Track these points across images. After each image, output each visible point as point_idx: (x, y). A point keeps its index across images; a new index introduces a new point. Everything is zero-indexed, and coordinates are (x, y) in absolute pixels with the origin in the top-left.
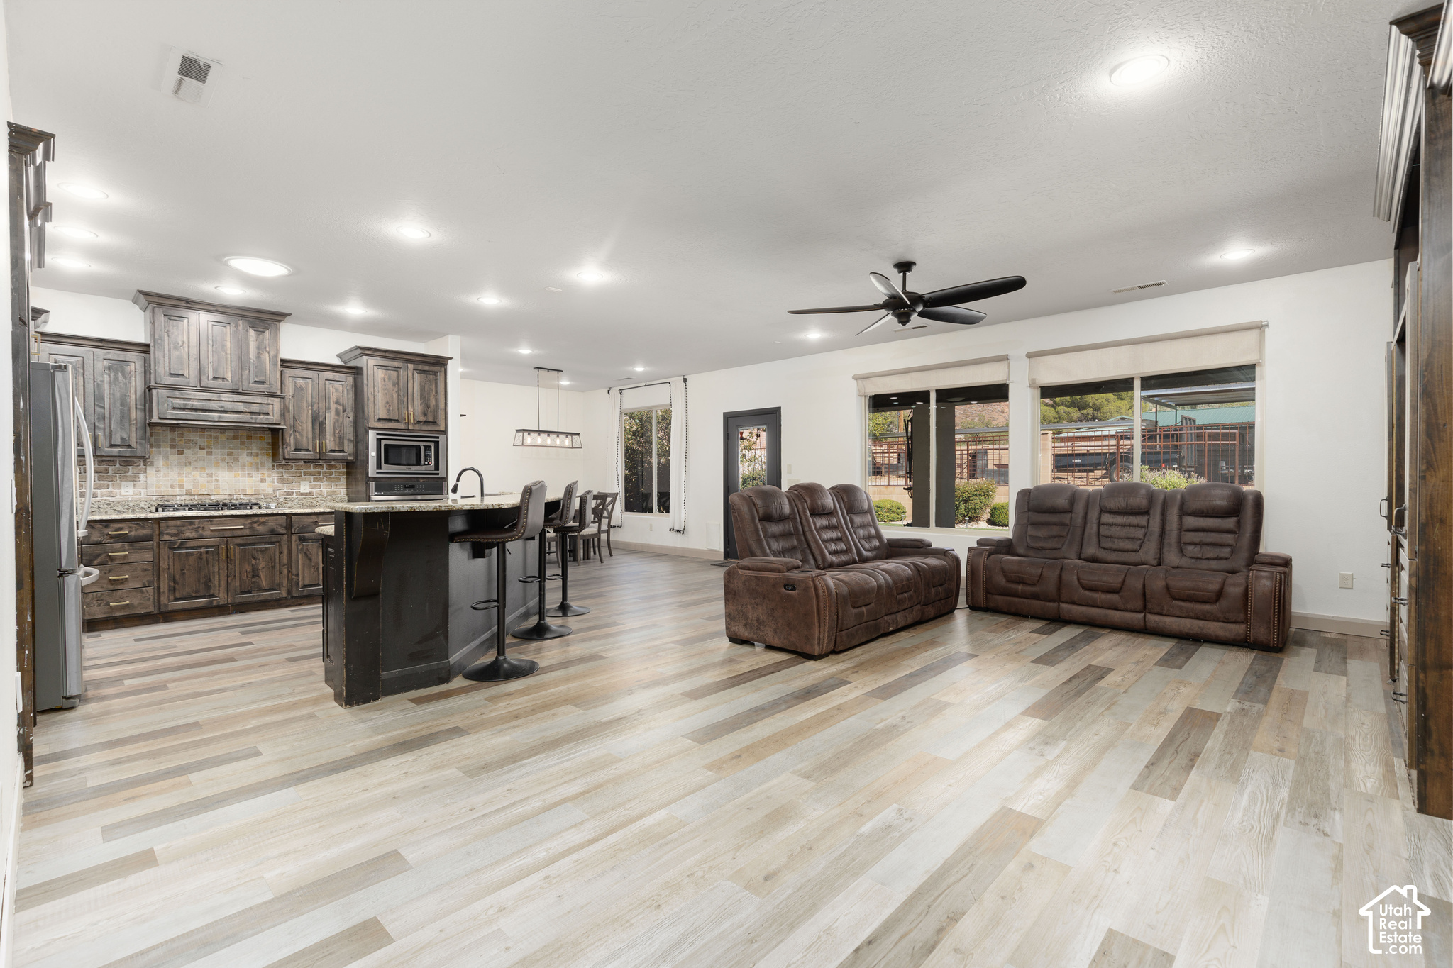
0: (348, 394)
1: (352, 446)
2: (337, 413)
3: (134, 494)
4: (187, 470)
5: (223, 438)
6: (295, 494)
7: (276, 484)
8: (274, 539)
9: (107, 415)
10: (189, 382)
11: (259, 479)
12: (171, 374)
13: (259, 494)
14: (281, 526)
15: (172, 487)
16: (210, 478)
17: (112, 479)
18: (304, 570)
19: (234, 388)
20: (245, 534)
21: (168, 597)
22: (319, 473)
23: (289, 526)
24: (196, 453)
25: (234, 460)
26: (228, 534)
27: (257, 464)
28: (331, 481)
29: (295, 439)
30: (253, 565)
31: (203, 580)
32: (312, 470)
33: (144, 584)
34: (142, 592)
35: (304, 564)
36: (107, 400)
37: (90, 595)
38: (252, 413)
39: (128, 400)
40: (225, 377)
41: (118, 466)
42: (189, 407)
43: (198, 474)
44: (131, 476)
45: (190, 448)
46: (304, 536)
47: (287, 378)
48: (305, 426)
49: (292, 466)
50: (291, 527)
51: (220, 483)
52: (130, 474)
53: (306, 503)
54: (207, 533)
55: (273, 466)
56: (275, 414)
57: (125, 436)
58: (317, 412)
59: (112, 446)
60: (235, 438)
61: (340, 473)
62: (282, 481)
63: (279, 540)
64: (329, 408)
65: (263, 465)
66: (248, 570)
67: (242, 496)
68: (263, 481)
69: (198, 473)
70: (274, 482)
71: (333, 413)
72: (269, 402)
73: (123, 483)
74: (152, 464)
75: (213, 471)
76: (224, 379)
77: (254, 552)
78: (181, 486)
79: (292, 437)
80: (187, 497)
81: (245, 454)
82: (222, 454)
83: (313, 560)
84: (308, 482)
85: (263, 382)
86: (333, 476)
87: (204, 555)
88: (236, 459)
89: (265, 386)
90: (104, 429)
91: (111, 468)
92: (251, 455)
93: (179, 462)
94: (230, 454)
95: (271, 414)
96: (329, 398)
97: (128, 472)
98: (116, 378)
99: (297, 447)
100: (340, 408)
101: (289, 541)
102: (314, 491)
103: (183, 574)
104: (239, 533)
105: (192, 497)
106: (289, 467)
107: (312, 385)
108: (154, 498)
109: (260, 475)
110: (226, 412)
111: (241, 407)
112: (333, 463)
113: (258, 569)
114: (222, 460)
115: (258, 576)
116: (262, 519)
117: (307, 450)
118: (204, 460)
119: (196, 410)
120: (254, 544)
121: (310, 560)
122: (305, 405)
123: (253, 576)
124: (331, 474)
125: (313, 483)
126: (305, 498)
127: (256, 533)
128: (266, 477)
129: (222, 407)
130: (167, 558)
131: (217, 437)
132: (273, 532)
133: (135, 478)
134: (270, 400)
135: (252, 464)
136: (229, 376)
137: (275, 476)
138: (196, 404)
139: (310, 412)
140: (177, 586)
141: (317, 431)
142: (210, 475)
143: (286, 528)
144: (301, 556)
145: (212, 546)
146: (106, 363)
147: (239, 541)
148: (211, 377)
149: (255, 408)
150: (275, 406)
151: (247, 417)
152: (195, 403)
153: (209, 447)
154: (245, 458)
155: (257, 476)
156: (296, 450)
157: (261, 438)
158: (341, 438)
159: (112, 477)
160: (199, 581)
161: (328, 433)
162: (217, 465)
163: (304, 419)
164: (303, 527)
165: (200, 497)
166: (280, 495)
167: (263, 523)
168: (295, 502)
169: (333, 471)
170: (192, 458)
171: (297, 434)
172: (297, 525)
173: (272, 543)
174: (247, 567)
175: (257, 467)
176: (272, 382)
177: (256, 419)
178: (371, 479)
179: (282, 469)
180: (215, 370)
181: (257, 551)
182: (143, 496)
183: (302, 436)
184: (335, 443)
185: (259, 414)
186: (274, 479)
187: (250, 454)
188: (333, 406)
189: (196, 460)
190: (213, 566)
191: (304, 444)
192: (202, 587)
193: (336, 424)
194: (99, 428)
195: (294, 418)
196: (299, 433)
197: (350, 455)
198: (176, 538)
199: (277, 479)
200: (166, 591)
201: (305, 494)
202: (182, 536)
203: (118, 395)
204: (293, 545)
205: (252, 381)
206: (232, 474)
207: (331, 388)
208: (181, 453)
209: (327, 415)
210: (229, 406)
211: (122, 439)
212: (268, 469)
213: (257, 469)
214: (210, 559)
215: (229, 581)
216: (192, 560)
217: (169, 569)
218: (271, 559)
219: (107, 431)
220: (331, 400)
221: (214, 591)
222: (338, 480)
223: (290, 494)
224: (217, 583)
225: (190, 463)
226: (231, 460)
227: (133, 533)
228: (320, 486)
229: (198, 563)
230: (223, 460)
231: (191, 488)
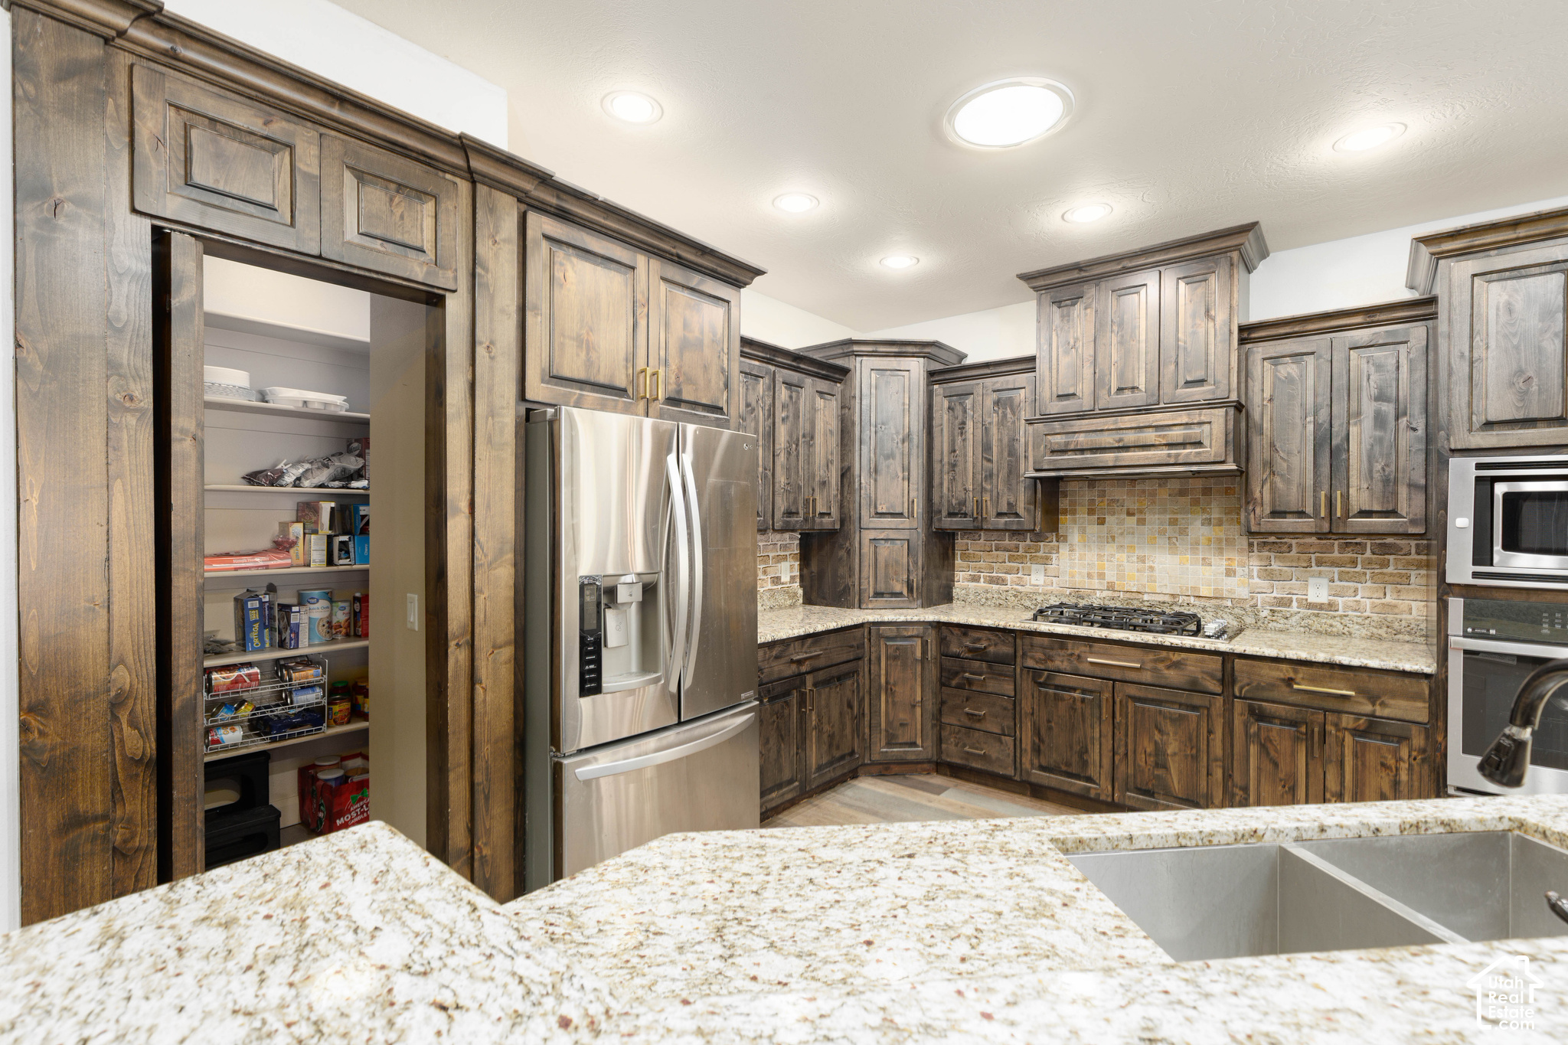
0: (1411, 371)
1: (1419, 499)
2: (1379, 420)
3: (1045, 584)
4: (1110, 549)
5: (1163, 494)
6: (1295, 604)
7: (1256, 580)
8: (1197, 699)
9: (995, 471)
10: (1081, 405)
11: (1223, 569)
12: (1058, 396)
13: (1222, 598)
14: (1212, 676)
15: (1089, 576)
16: (1141, 565)
17: (1021, 560)
18: (1259, 782)
19: (1149, 402)
20: (1144, 681)
21: (1031, 760)
22: (1354, 563)
23: (1227, 679)
24: (1121, 522)
25: (1181, 534)
26: (1117, 675)
27: (1219, 540)
28: (1383, 581)
29: (1273, 490)
30: (1156, 743)
31: (1077, 748)
32: (1336, 554)
33: (1003, 729)
34: (1000, 741)
35: (1259, 769)
36: (995, 449)
37: (948, 727)
38: (1171, 445)
39: (1017, 446)
40: (1136, 385)
41: (1028, 542)
42: (1072, 447)
43: (1122, 556)
44: (1042, 557)
45: (1114, 514)
46: (1260, 707)
47: (1259, 362)
48: (1295, 461)
49: (1290, 546)
50: (1233, 682)
51: (1156, 574)
52: (1041, 554)
53: (1316, 626)
54: (1084, 668)
55: (1251, 545)
56: (1213, 444)
57: (1012, 500)
58: (1327, 425)
59: (1000, 515)
60: (1182, 493)
61: (1409, 564)
62: (1269, 575)
63: (1207, 704)
64: (1359, 414)
65: (1230, 542)
66: (1148, 750)
67: (1192, 600)
68: (1230, 573)
69: (1125, 555)
70: (1252, 577)
71: (1368, 421)
72: (1203, 419)
73: (1034, 566)
74: (1065, 540)
75: (1146, 552)
76: (1134, 388)
77: (1160, 719)
78: (1101, 576)
79: (1267, 487)
80: (1110, 594)
81: (1198, 523)
82: (1161, 524)
83: (1282, 765)
84: (1325, 581)
85: (1201, 382)
86: (1391, 569)
87: (1079, 705)
88: (1183, 532)
89: (1206, 388)
90: (991, 491)
91: (1021, 544)
92: (1209, 524)
93: (1099, 537)
94: (1173, 522)
95: (1206, 442)
96: (1360, 389)
97: (1038, 551)
98: (1005, 415)
99: (1278, 509)
100: (1388, 408)
101: (1229, 710)
102: (1340, 600)
103: (1050, 729)
104: (1132, 676)
105: (1116, 594)
106: (1285, 548)
107: (1317, 367)
108: (1068, 591)
109: (1224, 563)
110: (1126, 448)
111: (1150, 436)
112: (1390, 540)
113: (1165, 754)
114: (1160, 533)
115: (1165, 767)
116: (1176, 657)
117: (1301, 514)
118: (1133, 533)
119: (1082, 451)
120: (1159, 702)
121: (1276, 765)
122: (1298, 412)
123: (1157, 765)
124: (1385, 564)
125: (1337, 583)
126: (1317, 615)
127: (1163, 682)
128: (1235, 565)
129: (1120, 440)
130: (1030, 697)
131: (1153, 494)
132: (1194, 687)
133: (1046, 561)
134: (1205, 415)
135: (1210, 540)
136: (1142, 384)
137: (1255, 564)
138: (1082, 440)
139: (1310, 428)
140: (1042, 748)
141: (1325, 470)
142: (1142, 560)
143: (1222, 681)
144: (1253, 749)
145: (1091, 692)
146: (995, 396)
147: (1132, 690)
148: (1114, 390)
149: (1176, 434)
150: (1215, 426)
151: (1160, 454)
152: (1081, 438)
153: (1141, 512)
154: (1198, 529)
155: (1219, 564)
156: (1275, 514)
157: (1228, 491)
158: (1390, 484)
159: (1022, 557)
160: (1071, 748)
161: (1353, 473)
162: (1152, 542)
163: (1295, 446)
164: (1259, 687)
165: (1128, 595)
166: (1264, 602)
167: (1176, 665)
168: (1293, 620)
169: (1391, 557)
170: (1116, 530)
171: (1277, 479)
172: (1246, 681)
173: (1194, 708)
174: (1146, 743)
175: (1221, 546)
176: (1219, 377)
177: (1178, 455)
178: (1456, 590)
179: (1270, 551)
180: (1121, 376)
181: (1165, 718)
182: (1055, 588)
183: (1288, 482)
184: (1372, 496)
185: (1183, 445)
186: (1252, 571)
187: (1208, 522)
188: (1369, 408)
189: (1122, 534)
190: (1093, 728)
191: (1293, 501)
192: (1075, 759)
193: (1377, 449)
194: (986, 490)
195: (1272, 445)
196: (1282, 476)
197: (1413, 522)
198: (1042, 667)
199: (1259, 571)
200: (1029, 748)
201: (1320, 607)
202: (1050, 665)
203: (1006, 440)
204: (1236, 722)
205: (1181, 382)
206: (1177, 558)
207: (1364, 366)
208: (1101, 522)
209: (1353, 430)
210: (1130, 437)
211: (1009, 504)
212: (1240, 551)
213: (1220, 551)
214: (1088, 712)
215: (1117, 762)
216: (1062, 706)
217: (1033, 714)
218: (1190, 740)
219: (995, 493)
220: (1364, 394)
221: (1092, 771)
222: (1403, 580)
223: (1285, 603)
224: (1097, 758)
225: (1113, 538)
226: (1175, 535)
227: (992, 649)
228: (1356, 591)
229: (1070, 716)
230: (1162, 533)
231: (1114, 579)
